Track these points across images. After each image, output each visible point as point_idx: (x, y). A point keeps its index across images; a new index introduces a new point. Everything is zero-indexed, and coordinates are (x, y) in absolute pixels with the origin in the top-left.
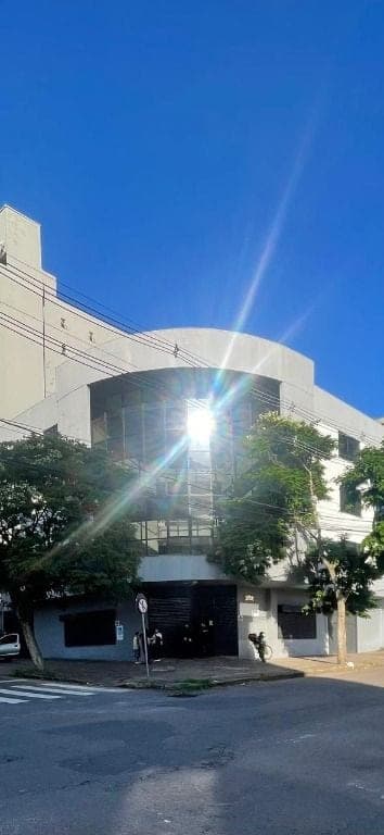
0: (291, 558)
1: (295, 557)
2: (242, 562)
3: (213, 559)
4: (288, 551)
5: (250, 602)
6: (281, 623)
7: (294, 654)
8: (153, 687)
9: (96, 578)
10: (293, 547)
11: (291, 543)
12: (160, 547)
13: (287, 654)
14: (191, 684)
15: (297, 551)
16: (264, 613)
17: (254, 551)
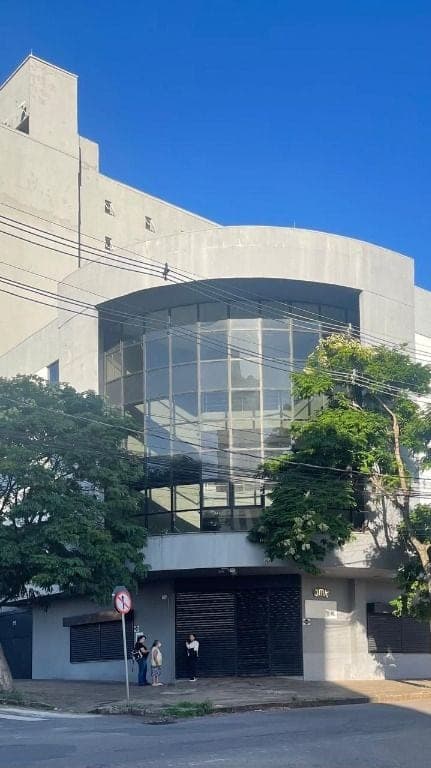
0: (375, 534)
1: (382, 534)
2: (287, 542)
3: (255, 538)
4: (371, 526)
5: (322, 598)
6: (371, 632)
7: (393, 675)
8: (132, 713)
9: (67, 565)
10: (378, 520)
11: (374, 515)
12: (204, 521)
13: (383, 678)
14: (184, 710)
15: (386, 525)
16: (345, 616)
17: (304, 527)
